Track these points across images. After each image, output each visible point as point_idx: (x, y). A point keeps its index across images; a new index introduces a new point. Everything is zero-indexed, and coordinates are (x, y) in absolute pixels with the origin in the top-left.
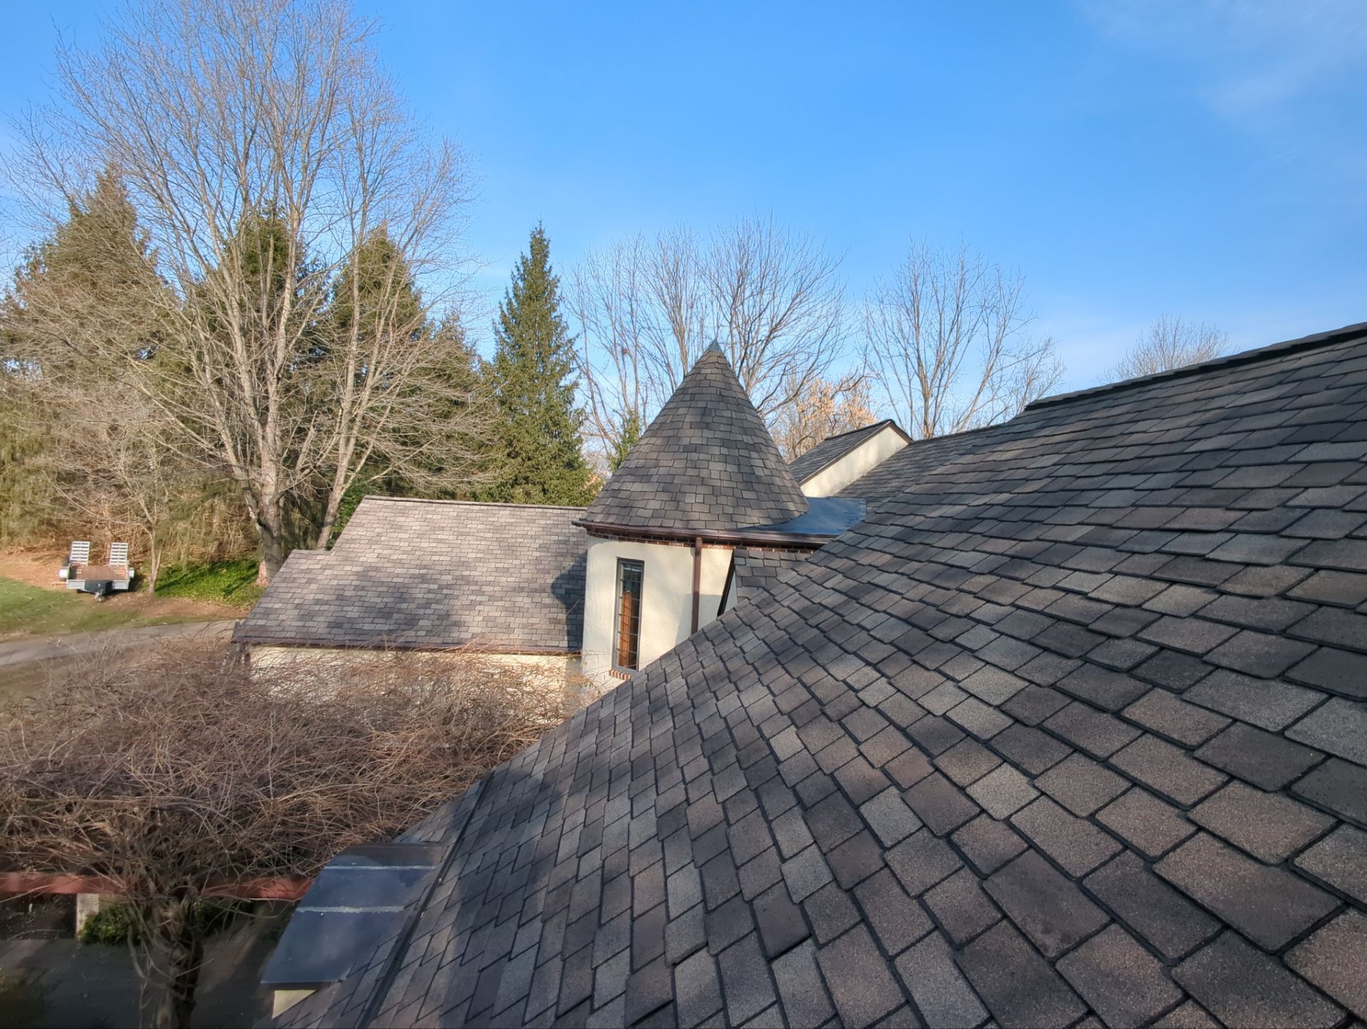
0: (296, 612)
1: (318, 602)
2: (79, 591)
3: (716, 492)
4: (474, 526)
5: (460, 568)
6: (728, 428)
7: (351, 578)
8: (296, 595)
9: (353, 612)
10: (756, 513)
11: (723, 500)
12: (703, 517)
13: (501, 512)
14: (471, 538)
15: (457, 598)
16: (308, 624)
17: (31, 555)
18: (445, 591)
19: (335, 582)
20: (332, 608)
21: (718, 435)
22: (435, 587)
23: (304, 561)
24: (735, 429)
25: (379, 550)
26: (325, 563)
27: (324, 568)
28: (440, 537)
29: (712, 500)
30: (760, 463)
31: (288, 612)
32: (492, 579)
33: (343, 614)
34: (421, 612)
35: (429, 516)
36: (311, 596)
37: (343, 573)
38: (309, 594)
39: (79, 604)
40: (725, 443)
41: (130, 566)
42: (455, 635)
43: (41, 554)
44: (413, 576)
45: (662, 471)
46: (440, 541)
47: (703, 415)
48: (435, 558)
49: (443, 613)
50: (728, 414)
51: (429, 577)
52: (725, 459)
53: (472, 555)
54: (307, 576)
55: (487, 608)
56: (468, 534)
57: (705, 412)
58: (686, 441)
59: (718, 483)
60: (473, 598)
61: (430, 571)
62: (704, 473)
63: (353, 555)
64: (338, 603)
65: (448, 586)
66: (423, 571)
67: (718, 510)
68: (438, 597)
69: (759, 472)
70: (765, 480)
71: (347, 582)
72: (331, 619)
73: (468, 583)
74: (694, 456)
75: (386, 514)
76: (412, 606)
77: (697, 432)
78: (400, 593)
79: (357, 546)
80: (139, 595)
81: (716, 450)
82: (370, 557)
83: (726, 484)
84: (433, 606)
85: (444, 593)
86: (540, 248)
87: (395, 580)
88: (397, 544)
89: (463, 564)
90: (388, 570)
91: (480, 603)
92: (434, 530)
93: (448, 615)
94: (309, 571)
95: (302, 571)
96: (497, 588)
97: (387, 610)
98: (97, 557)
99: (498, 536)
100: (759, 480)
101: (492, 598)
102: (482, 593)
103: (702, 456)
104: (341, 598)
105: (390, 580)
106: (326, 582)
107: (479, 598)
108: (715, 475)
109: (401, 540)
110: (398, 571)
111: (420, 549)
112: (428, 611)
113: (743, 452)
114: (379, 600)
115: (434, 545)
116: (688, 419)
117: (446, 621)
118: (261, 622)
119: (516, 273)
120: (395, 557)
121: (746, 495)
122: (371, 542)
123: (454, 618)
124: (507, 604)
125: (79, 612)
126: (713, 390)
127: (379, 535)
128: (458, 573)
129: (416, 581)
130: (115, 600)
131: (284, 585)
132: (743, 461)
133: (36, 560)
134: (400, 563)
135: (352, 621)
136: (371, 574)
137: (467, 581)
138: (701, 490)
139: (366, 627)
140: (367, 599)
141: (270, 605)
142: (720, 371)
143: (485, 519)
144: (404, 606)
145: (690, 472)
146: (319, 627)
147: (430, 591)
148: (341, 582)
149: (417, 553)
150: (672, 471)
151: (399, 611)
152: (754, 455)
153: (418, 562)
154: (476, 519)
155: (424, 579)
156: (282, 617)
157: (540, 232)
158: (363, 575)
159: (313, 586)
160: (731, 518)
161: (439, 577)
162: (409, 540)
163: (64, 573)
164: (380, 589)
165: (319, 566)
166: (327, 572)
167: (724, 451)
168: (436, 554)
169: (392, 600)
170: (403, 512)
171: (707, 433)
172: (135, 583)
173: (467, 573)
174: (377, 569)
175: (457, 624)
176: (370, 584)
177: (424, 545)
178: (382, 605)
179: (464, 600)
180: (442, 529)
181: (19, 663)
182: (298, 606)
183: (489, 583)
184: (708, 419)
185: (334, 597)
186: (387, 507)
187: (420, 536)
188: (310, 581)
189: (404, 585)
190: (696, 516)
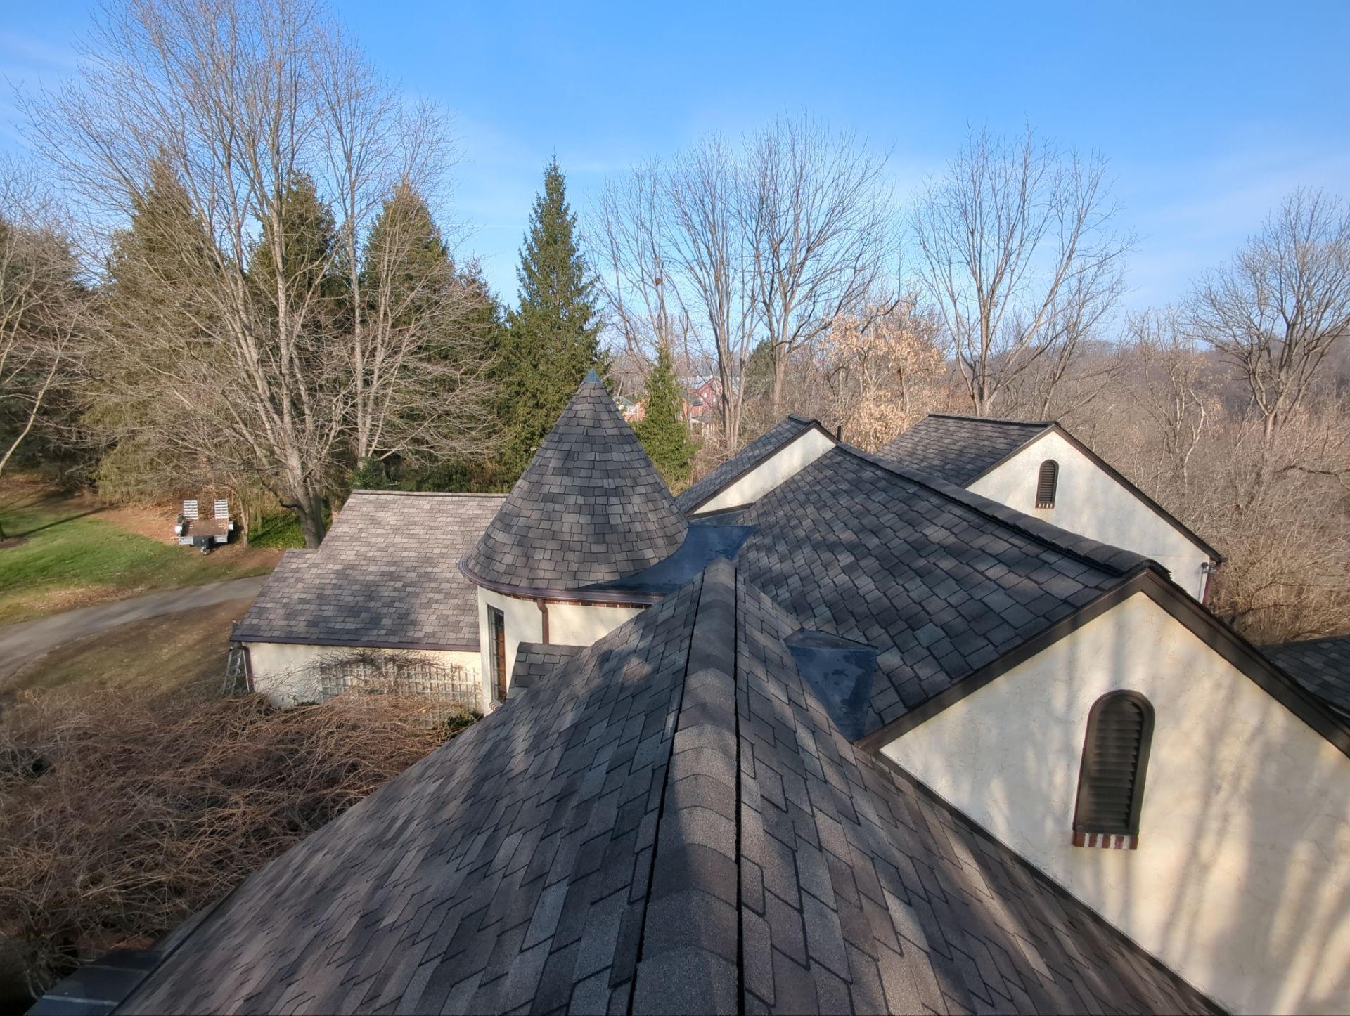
0: (282, 612)
1: (302, 601)
2: (191, 546)
3: (565, 547)
4: (443, 519)
5: (426, 564)
6: (589, 473)
7: (332, 576)
8: (285, 595)
9: (328, 611)
10: (603, 568)
11: (570, 556)
12: (548, 575)
13: (471, 503)
14: (438, 532)
15: (417, 595)
16: (292, 623)
17: (160, 510)
18: (408, 589)
19: (317, 581)
20: (312, 607)
21: (578, 482)
22: (399, 584)
23: (295, 559)
24: (596, 473)
25: (358, 547)
26: (311, 561)
27: (310, 567)
28: (412, 532)
29: (558, 556)
30: (619, 509)
31: (277, 612)
32: (450, 575)
33: (320, 613)
34: (385, 610)
35: (406, 510)
36: (296, 596)
37: (325, 571)
38: (296, 593)
39: (188, 558)
40: (583, 491)
41: (230, 520)
42: (411, 634)
43: (165, 509)
44: (383, 574)
45: (522, 522)
46: (411, 536)
47: (566, 459)
48: (405, 554)
49: (403, 611)
50: (591, 456)
51: (396, 574)
52: (579, 510)
53: (437, 551)
54: (297, 575)
55: (442, 607)
56: (437, 528)
57: (568, 456)
58: (545, 490)
59: (567, 537)
60: (431, 595)
61: (399, 569)
62: (556, 526)
63: (335, 553)
64: (317, 601)
65: (412, 584)
66: (393, 569)
67: (563, 568)
68: (403, 595)
69: (615, 521)
70: (621, 529)
71: (328, 581)
72: (310, 618)
73: (430, 580)
74: (550, 506)
75: (369, 510)
76: (379, 604)
77: (558, 479)
78: (370, 591)
79: (340, 543)
80: (237, 546)
81: (571, 500)
82: (349, 555)
83: (576, 538)
84: (397, 604)
85: (408, 591)
86: (555, 184)
87: (368, 578)
88: (374, 540)
89: (428, 560)
90: (364, 568)
91: (437, 601)
92: (407, 524)
93: (408, 614)
94: (298, 570)
95: (292, 571)
96: (454, 586)
97: (356, 609)
98: (207, 512)
99: (463, 529)
100: (613, 530)
101: (448, 596)
102: (439, 591)
103: (557, 507)
104: (321, 598)
105: (363, 578)
106: (310, 581)
107: (437, 596)
108: (566, 528)
109: (378, 536)
110: (372, 568)
111: (394, 545)
112: (392, 610)
113: (601, 500)
114: (351, 598)
115: (405, 540)
116: (553, 463)
117: (406, 620)
118: (255, 622)
119: (534, 216)
120: (370, 554)
121: (595, 548)
122: (354, 538)
123: (412, 617)
124: (460, 602)
125: (190, 566)
126: (580, 430)
127: (360, 531)
128: (422, 570)
129: (385, 578)
130: (218, 552)
131: (276, 584)
132: (598, 510)
133: (162, 515)
134: (373, 560)
135: (327, 620)
136: (349, 572)
137: (429, 578)
138: (552, 545)
139: (338, 626)
140: (342, 598)
141: (263, 605)
142: (590, 406)
143: (454, 512)
144: (372, 604)
145: (545, 525)
146: (300, 627)
147: (395, 589)
148: (323, 581)
149: (390, 550)
150: (530, 523)
151: (368, 610)
152: (614, 500)
153: (389, 559)
154: (447, 511)
155: (392, 576)
156: (271, 617)
157: (555, 169)
158: (340, 574)
159: (300, 586)
160: (574, 575)
161: (405, 574)
162: (385, 536)
163: (179, 529)
164: (353, 588)
165: (306, 565)
166: (314, 571)
167: (581, 500)
168: (406, 550)
169: (362, 598)
170: (383, 507)
171: (567, 481)
172: (233, 536)
173: (430, 570)
174: (353, 567)
175: (414, 623)
176: (346, 582)
177: (397, 541)
178: (352, 605)
179: (423, 599)
180: (415, 523)
181: (129, 623)
182: (285, 606)
183: (448, 581)
184: (570, 464)
185: (315, 596)
186: (370, 501)
187: (395, 531)
188: (298, 580)
189: (376, 584)
190: (541, 574)
